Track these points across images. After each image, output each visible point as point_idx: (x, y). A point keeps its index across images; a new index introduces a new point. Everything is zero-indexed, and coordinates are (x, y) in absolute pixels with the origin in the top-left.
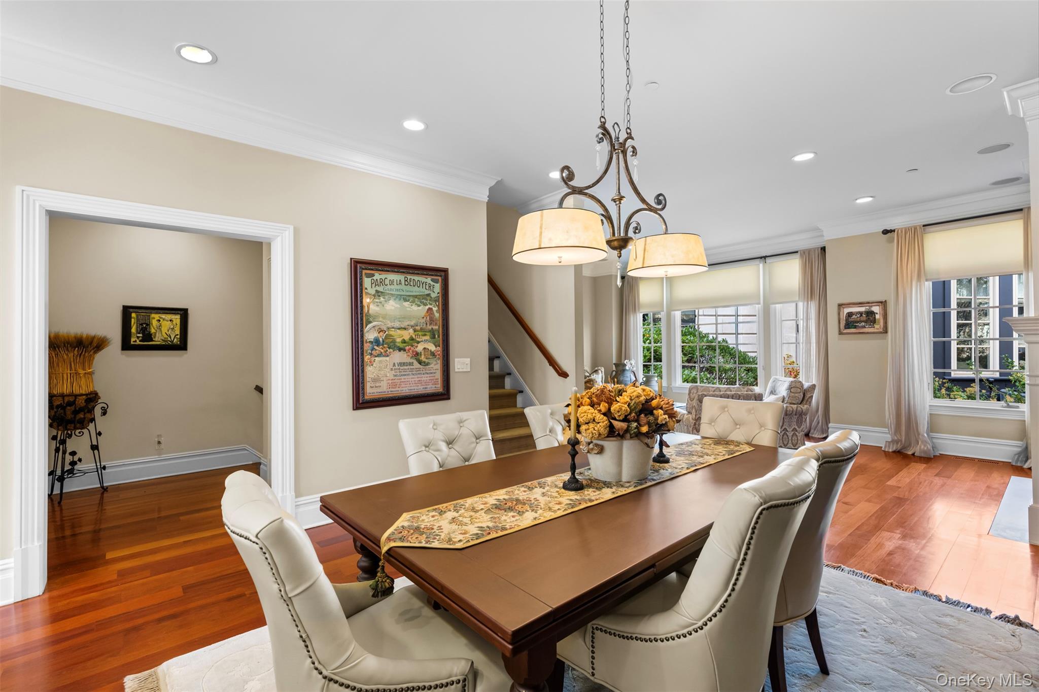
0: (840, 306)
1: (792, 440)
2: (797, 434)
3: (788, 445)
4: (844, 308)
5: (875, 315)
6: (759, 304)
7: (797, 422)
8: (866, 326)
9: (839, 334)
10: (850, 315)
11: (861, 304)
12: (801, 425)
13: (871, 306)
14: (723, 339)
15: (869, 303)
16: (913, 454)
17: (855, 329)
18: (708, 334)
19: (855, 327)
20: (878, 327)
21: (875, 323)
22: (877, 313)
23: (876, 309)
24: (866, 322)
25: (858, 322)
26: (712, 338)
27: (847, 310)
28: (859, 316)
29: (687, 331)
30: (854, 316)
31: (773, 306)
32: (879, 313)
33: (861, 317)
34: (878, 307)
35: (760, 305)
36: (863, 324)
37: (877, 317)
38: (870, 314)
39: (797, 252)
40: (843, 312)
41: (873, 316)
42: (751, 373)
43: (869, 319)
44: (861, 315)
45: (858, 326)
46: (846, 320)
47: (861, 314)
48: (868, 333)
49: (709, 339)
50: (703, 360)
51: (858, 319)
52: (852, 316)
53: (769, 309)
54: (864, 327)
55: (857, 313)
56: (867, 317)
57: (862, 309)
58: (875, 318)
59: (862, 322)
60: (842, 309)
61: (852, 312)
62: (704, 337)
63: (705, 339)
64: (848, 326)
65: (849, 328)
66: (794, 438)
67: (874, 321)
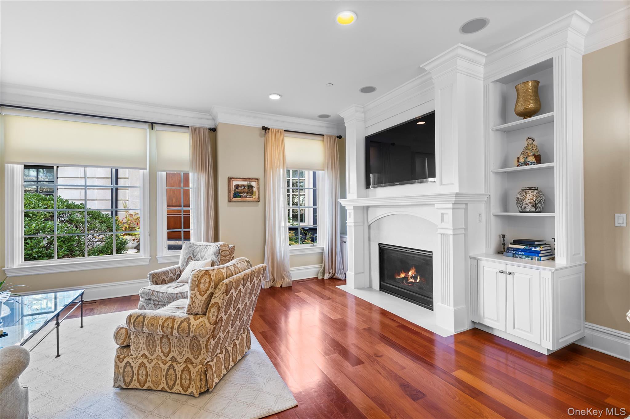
0: (230, 179)
4: (233, 181)
5: (253, 189)
6: (145, 169)
8: (247, 197)
9: (229, 202)
10: (237, 186)
11: (244, 179)
13: (251, 182)
14: (81, 203)
15: (250, 179)
16: (281, 286)
17: (240, 198)
18: (68, 200)
19: (240, 197)
20: (255, 197)
21: (253, 194)
22: (254, 187)
23: (254, 184)
24: (247, 193)
25: (242, 193)
26: (71, 203)
27: (235, 183)
28: (243, 188)
29: (50, 198)
30: (240, 188)
32: (255, 187)
33: (245, 189)
34: (255, 182)
36: (246, 194)
37: (255, 189)
38: (250, 187)
39: (188, 127)
40: (233, 184)
41: (252, 189)
42: (104, 224)
43: (249, 191)
44: (244, 188)
45: (242, 196)
46: (234, 191)
47: (244, 186)
48: (249, 202)
49: (69, 203)
50: (64, 216)
52: (238, 188)
54: (246, 197)
56: (248, 189)
57: (245, 183)
58: (253, 190)
60: (232, 181)
61: (238, 185)
62: (65, 202)
63: (66, 203)
67: (252, 193)
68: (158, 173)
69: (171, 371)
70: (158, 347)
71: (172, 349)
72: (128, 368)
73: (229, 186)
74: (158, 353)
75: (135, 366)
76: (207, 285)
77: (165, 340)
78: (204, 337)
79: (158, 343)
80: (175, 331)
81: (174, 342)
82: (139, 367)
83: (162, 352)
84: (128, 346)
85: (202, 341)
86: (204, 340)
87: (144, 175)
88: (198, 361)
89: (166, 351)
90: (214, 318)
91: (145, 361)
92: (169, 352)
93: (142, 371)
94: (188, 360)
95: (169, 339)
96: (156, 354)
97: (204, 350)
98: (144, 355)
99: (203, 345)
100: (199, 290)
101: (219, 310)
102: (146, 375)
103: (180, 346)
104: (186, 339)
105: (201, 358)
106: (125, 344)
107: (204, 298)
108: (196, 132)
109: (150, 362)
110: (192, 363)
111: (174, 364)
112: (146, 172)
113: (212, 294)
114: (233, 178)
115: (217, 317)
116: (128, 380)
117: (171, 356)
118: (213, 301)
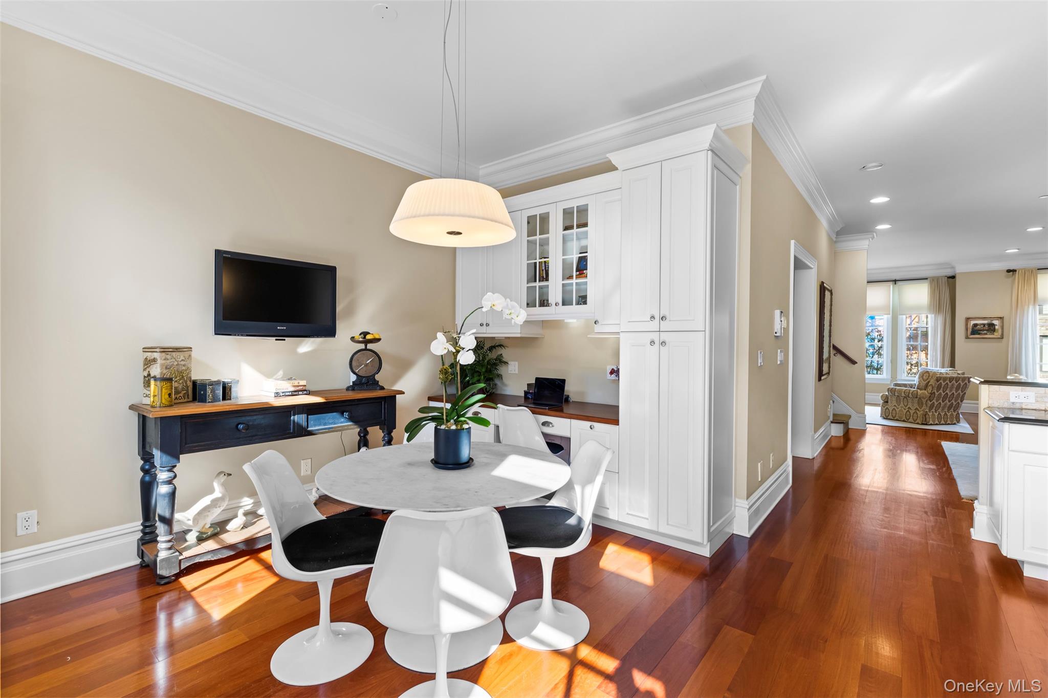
0: (968, 319)
1: (913, 416)
2: (918, 412)
3: (910, 420)
6: (890, 314)
7: (919, 404)
9: (966, 338)
10: (975, 325)
11: (984, 318)
12: (922, 406)
19: (979, 334)
25: (981, 330)
27: (973, 322)
30: (978, 326)
31: (901, 316)
35: (889, 316)
46: (972, 329)
47: (984, 325)
51: (982, 329)
53: (897, 318)
55: (981, 324)
59: (984, 330)
64: (973, 333)
65: (974, 334)
66: (915, 415)
68: (899, 316)
69: (908, 413)
70: (902, 403)
71: (909, 403)
72: (887, 410)
73: (967, 325)
74: (902, 405)
75: (891, 409)
76: (927, 377)
77: (905, 399)
78: (925, 399)
79: (902, 400)
80: (910, 394)
81: (910, 400)
82: (892, 410)
83: (904, 404)
84: (887, 402)
85: (924, 401)
86: (925, 400)
87: (888, 318)
88: (922, 409)
89: (906, 404)
90: (930, 391)
91: (895, 408)
92: (907, 405)
93: (894, 412)
94: (916, 409)
95: (907, 399)
96: (901, 405)
97: (924, 405)
98: (895, 406)
99: (924, 403)
100: (923, 378)
101: (933, 388)
102: (896, 414)
103: (913, 403)
104: (916, 399)
105: (923, 408)
106: (886, 401)
107: (925, 383)
108: (934, 281)
109: (898, 408)
110: (919, 410)
111: (910, 410)
112: (890, 316)
113: (929, 382)
114: (970, 318)
115: (932, 391)
116: (887, 415)
117: (908, 407)
118: (929, 384)
